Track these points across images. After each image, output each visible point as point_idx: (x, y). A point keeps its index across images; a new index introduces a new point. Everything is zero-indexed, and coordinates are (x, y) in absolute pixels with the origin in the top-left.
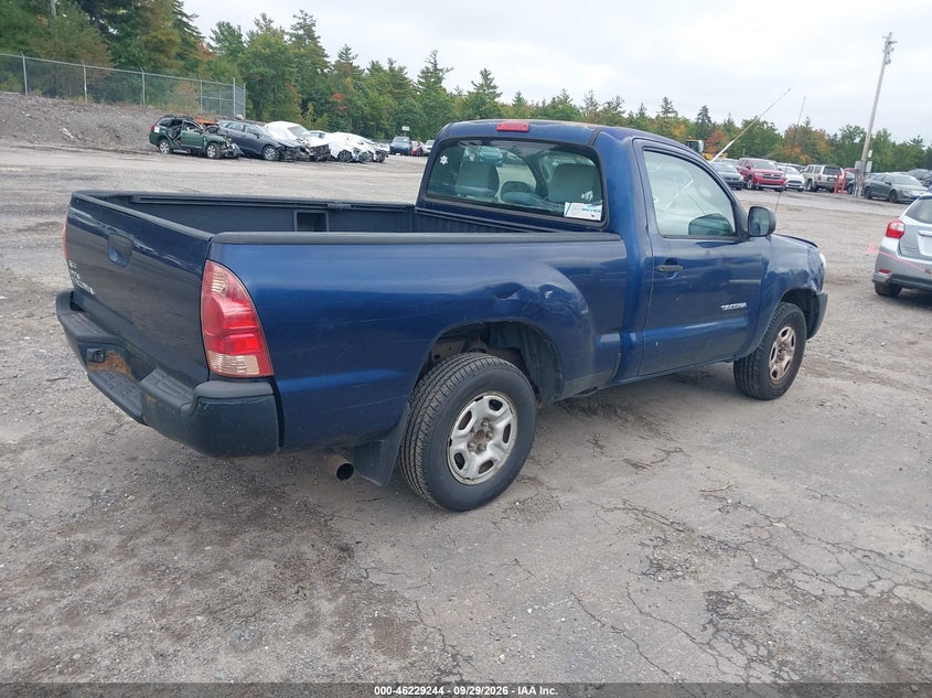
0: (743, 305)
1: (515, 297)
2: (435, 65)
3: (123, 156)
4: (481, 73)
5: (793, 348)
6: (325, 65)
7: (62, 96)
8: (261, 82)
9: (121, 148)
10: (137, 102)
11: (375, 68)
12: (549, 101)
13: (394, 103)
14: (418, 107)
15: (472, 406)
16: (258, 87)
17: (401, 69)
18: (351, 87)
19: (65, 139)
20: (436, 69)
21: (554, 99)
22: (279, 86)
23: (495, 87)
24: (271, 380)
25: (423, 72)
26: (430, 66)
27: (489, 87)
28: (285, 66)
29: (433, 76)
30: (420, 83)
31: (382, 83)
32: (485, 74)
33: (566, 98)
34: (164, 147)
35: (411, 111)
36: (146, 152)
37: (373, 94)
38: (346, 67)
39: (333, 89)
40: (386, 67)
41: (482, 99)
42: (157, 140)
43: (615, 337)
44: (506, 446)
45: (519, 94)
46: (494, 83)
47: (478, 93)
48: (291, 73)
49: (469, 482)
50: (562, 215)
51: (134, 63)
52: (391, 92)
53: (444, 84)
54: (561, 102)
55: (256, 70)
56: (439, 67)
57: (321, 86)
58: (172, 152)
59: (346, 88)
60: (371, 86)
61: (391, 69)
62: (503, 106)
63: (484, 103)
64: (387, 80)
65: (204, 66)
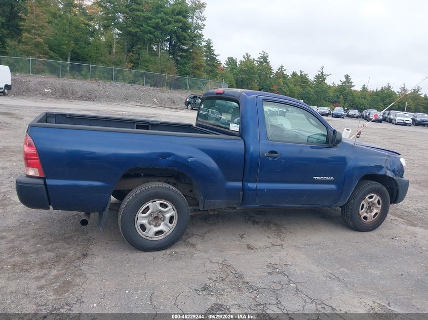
0: (332, 178)
1: (170, 158)
2: (322, 73)
3: (173, 110)
4: (345, 76)
5: (380, 206)
6: (271, 73)
7: (157, 87)
8: (242, 81)
9: (174, 107)
10: (186, 89)
11: (294, 74)
12: (379, 89)
13: (301, 90)
14: (312, 91)
15: (150, 204)
16: (241, 83)
17: (306, 75)
18: (282, 83)
19: (154, 103)
20: (323, 75)
21: (382, 88)
22: (249, 83)
23: (351, 83)
24: (44, 179)
25: (316, 76)
26: (320, 73)
27: (348, 82)
28: (254, 74)
29: (321, 78)
30: (315, 81)
31: (296, 81)
32: (347, 77)
33: (389, 87)
34: (190, 107)
35: (309, 93)
36: (182, 109)
37: (291, 86)
38: (281, 74)
39: (273, 84)
40: (299, 74)
41: (344, 88)
42: (187, 104)
43: (239, 184)
44: (171, 225)
45: (364, 86)
46: (351, 80)
47: (342, 85)
48: (255, 77)
49: (149, 239)
50: (229, 129)
51: (187, 74)
52: (300, 85)
53: (326, 81)
54: (386, 89)
55: (240, 76)
56: (324, 74)
57: (268, 83)
58: (192, 109)
59: (279, 83)
60: (291, 83)
61: (301, 75)
62: (355, 91)
63: (345, 90)
64: (299, 79)
65: (220, 75)
